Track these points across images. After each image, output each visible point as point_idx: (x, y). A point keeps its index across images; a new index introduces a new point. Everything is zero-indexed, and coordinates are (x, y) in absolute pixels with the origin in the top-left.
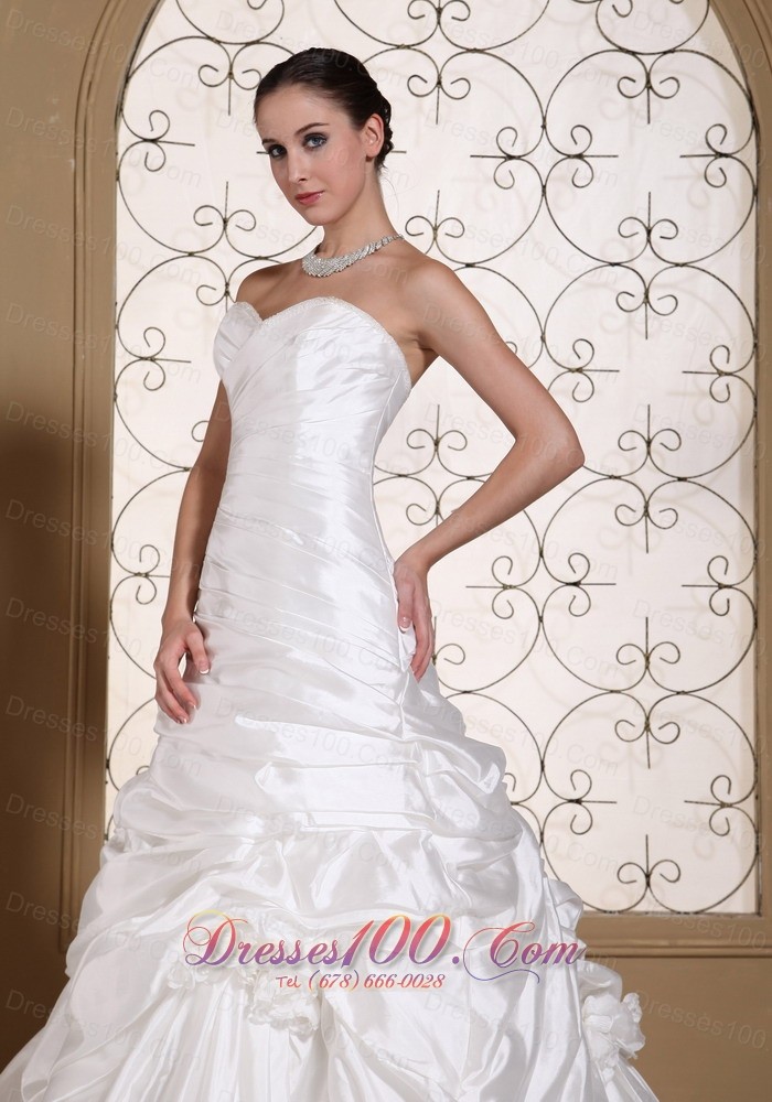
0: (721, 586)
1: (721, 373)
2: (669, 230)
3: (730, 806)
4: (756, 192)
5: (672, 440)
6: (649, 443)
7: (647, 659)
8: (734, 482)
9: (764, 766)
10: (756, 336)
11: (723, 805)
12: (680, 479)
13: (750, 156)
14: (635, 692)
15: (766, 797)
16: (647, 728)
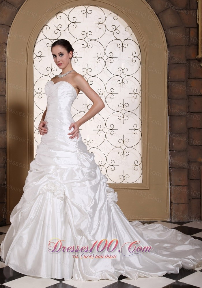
0: (136, 129)
1: (135, 94)
2: (126, 70)
3: (138, 165)
4: (141, 63)
5: (127, 105)
6: (123, 106)
7: (124, 142)
8: (138, 112)
9: (143, 159)
10: (141, 87)
11: (136, 165)
12: (129, 112)
13: (140, 57)
14: (122, 147)
15: (143, 164)
16: (124, 153)
